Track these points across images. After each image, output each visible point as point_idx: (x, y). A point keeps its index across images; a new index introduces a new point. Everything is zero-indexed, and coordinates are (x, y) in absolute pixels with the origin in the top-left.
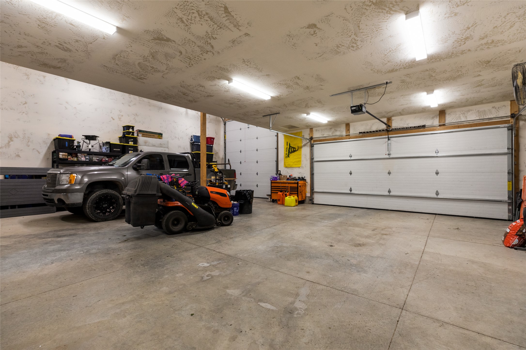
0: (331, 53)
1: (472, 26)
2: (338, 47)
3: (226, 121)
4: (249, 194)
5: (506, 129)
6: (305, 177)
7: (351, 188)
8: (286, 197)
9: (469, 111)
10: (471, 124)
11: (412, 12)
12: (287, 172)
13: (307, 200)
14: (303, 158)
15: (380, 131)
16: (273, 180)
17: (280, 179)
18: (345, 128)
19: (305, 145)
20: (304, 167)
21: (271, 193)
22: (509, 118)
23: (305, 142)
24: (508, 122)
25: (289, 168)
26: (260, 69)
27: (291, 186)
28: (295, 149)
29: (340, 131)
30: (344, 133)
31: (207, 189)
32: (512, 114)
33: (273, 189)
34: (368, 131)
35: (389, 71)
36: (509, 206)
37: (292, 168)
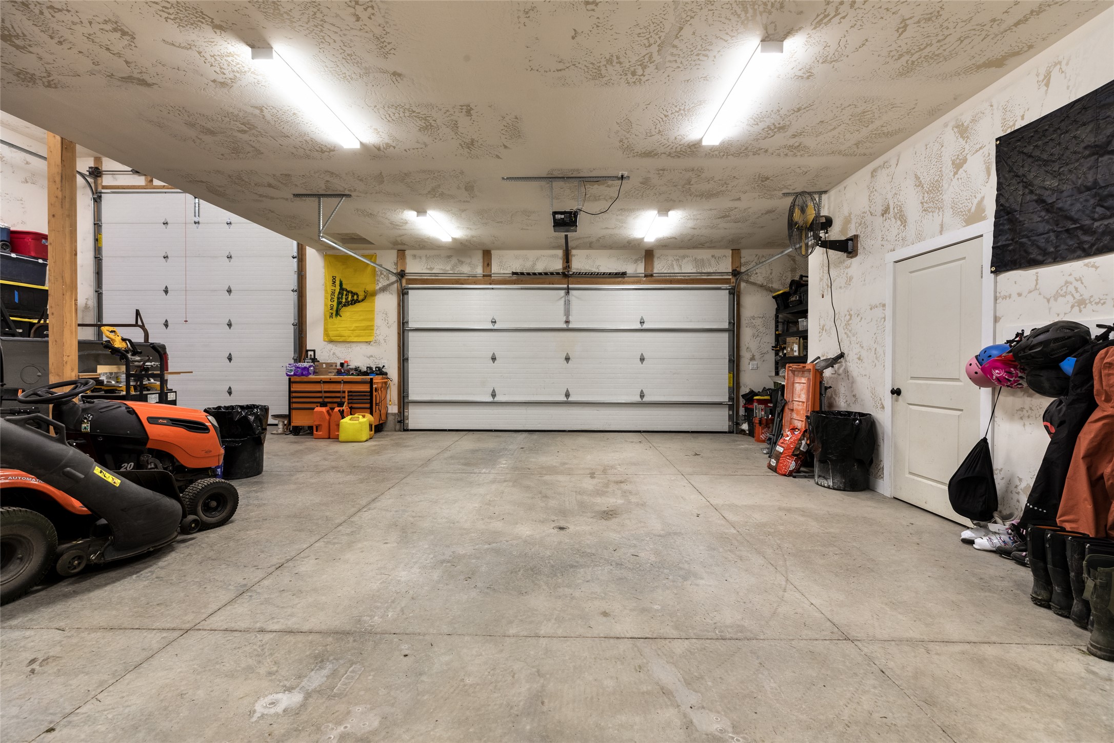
0: (586, 70)
1: (805, 108)
2: (609, 61)
3: (103, 191)
4: (257, 417)
5: (728, 291)
6: (384, 366)
7: (494, 390)
8: (343, 418)
9: (684, 257)
10: (687, 280)
11: (773, 40)
12: (334, 354)
13: (391, 421)
14: (379, 321)
15: (552, 274)
16: (295, 375)
17: (317, 373)
18: (481, 260)
19: (384, 289)
20: (382, 341)
21: (290, 409)
22: (729, 275)
23: (383, 283)
24: (728, 281)
25: (339, 345)
26: (389, 47)
27: (352, 390)
28: (355, 297)
29: (470, 264)
30: (479, 271)
31: (132, 412)
32: (733, 271)
33: (294, 400)
34: (531, 271)
35: (644, 153)
36: (729, 410)
37: (348, 345)
